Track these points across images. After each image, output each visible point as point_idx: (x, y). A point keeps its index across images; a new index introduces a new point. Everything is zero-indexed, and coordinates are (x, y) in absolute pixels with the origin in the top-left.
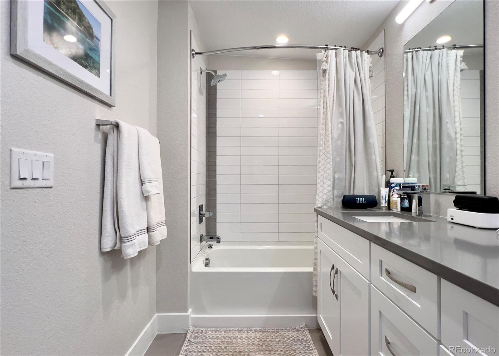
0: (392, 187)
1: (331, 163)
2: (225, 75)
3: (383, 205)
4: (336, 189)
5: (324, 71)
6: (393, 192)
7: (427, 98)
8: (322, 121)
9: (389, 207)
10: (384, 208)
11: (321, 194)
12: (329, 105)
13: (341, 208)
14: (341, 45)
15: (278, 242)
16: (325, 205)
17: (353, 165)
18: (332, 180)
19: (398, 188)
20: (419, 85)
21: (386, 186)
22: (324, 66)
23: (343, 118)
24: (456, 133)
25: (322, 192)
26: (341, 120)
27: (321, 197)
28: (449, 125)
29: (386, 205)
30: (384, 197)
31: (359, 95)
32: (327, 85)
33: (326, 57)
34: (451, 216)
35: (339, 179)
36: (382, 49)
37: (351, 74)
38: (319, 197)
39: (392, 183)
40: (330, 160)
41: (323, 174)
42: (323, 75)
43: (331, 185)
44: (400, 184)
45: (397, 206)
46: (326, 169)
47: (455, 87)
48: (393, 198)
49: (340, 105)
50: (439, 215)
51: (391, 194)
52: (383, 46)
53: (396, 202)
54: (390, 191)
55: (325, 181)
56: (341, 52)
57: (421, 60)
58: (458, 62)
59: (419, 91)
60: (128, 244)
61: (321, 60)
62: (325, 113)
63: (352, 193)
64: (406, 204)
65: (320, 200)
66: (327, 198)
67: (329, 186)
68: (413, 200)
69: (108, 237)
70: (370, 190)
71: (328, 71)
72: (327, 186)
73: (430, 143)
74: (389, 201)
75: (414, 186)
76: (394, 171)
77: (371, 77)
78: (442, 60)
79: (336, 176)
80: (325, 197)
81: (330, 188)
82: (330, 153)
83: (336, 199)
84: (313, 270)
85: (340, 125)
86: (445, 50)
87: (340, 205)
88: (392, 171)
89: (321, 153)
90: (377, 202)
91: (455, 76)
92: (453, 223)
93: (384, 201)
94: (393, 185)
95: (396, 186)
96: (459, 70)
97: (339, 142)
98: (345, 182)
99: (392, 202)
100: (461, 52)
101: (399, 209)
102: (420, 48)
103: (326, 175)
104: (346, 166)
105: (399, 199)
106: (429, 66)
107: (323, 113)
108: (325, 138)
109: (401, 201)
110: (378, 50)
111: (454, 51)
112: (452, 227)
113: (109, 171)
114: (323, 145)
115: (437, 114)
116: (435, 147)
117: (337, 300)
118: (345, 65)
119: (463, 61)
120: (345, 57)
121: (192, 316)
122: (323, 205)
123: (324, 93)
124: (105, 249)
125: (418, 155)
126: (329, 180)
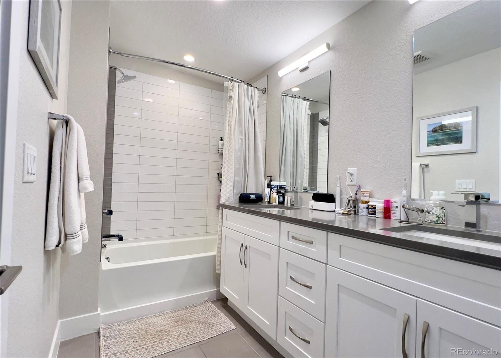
0: (272, 188)
1: (233, 169)
2: (135, 77)
3: (266, 200)
4: (236, 189)
5: (231, 97)
6: (273, 191)
7: (290, 128)
8: (227, 135)
9: (269, 202)
10: (267, 203)
11: (225, 193)
12: (233, 124)
13: (238, 203)
14: (241, 80)
15: (174, 236)
16: (227, 201)
17: (247, 171)
18: (233, 182)
19: (276, 188)
20: (286, 119)
21: (268, 187)
22: (231, 93)
23: (242, 136)
24: (304, 154)
25: (225, 191)
26: (241, 137)
27: (225, 195)
28: (301, 149)
29: (268, 201)
30: (267, 195)
31: (252, 120)
32: (232, 108)
33: (232, 87)
34: (311, 205)
35: (237, 181)
36: (265, 88)
37: (247, 103)
38: (223, 195)
39: (272, 185)
40: (232, 167)
41: (227, 177)
42: (229, 100)
43: (232, 185)
44: (277, 185)
45: (276, 201)
46: (229, 173)
47: (305, 124)
48: (273, 195)
49: (240, 125)
50: (302, 206)
51: (272, 192)
52: (266, 87)
53: (275, 198)
54: (271, 191)
55: (228, 182)
56: (242, 86)
57: (288, 103)
58: (307, 109)
59: (286, 124)
60: (74, 240)
61: (228, 88)
62: (230, 130)
63: (245, 192)
64: (281, 199)
65: (224, 197)
66: (229, 195)
67: (231, 186)
68: (285, 197)
69: (54, 234)
70: (256, 190)
71: (233, 98)
72: (230, 186)
73: (291, 159)
74: (270, 198)
75: (285, 187)
76: (272, 176)
77: (258, 107)
78: (299, 105)
79: (236, 179)
80: (228, 195)
81: (232, 188)
82: (233, 161)
83: (235, 196)
84: (217, 252)
85: (240, 141)
86: (301, 99)
87: (238, 201)
88: (271, 177)
89: (226, 161)
90: (262, 198)
91: (305, 117)
92: (312, 209)
93: (267, 198)
94: (273, 187)
95: (275, 187)
96: (307, 114)
97: (239, 154)
98: (242, 183)
99: (272, 198)
100: (308, 103)
101: (277, 203)
102: (287, 94)
103: (229, 178)
104: (243, 171)
105: (277, 196)
106: (292, 109)
107: (228, 130)
108: (229, 150)
109: (278, 197)
110: (262, 89)
111: (305, 102)
112: (312, 212)
113: (57, 167)
114: (227, 154)
115: (295, 141)
116: (293, 162)
117: (246, 268)
118: (245, 96)
119: (309, 109)
120: (245, 90)
121: (101, 314)
122: (226, 201)
123: (229, 114)
124: (51, 247)
125: (285, 166)
126: (231, 182)
